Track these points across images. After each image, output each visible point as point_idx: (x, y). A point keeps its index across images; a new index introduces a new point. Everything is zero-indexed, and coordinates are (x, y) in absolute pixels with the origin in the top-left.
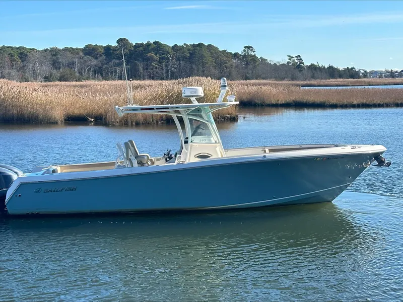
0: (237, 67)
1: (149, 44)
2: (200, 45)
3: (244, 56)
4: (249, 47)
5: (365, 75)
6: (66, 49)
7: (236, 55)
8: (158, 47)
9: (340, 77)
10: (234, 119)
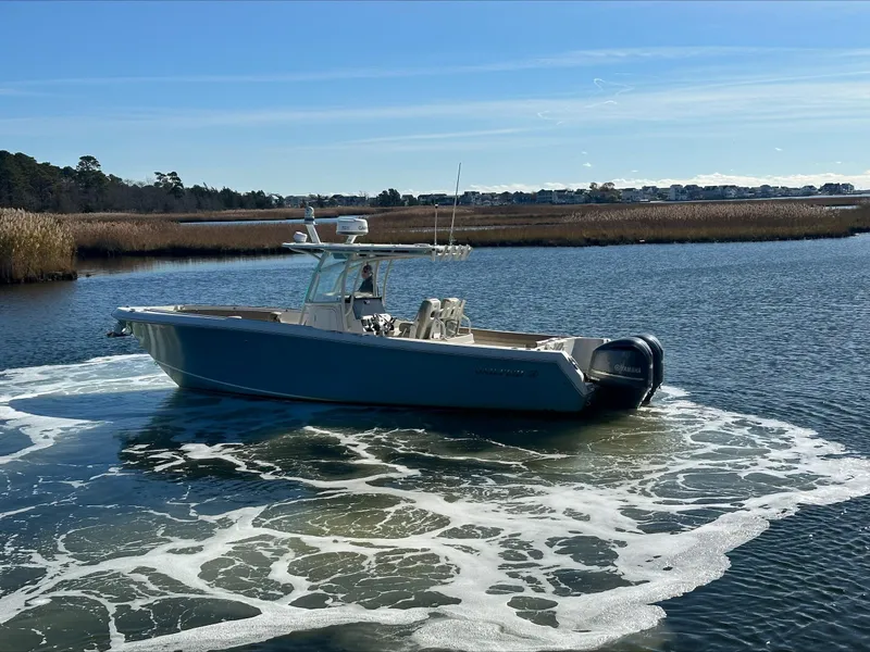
0: (70, 191)
3: (82, 173)
4: (88, 159)
5: (281, 202)
7: (67, 170)
9: (242, 206)
10: (70, 277)
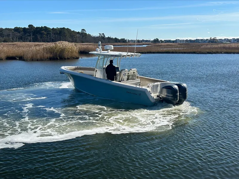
0: (79, 37)
1: (42, 27)
2: (64, 28)
3: (82, 33)
4: (83, 30)
5: (129, 41)
6: (6, 29)
7: (78, 32)
8: (46, 28)
9: (119, 42)
10: (78, 58)
